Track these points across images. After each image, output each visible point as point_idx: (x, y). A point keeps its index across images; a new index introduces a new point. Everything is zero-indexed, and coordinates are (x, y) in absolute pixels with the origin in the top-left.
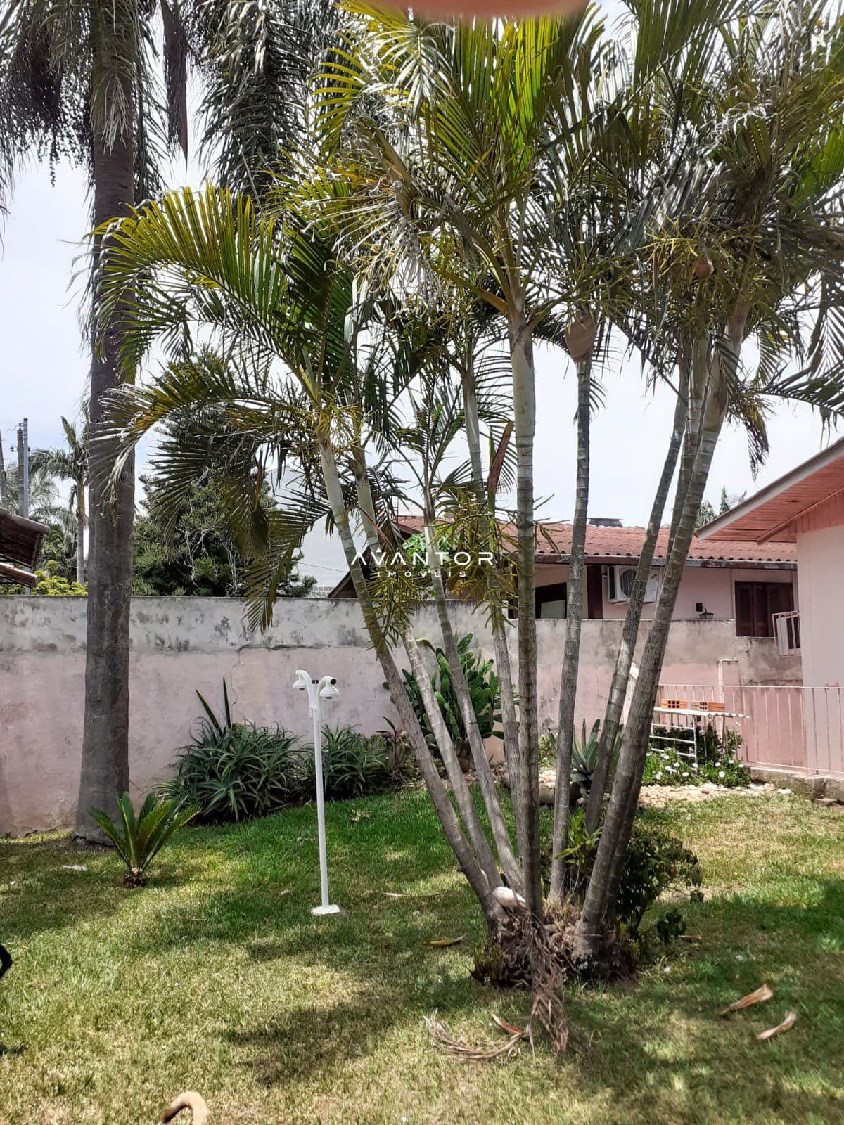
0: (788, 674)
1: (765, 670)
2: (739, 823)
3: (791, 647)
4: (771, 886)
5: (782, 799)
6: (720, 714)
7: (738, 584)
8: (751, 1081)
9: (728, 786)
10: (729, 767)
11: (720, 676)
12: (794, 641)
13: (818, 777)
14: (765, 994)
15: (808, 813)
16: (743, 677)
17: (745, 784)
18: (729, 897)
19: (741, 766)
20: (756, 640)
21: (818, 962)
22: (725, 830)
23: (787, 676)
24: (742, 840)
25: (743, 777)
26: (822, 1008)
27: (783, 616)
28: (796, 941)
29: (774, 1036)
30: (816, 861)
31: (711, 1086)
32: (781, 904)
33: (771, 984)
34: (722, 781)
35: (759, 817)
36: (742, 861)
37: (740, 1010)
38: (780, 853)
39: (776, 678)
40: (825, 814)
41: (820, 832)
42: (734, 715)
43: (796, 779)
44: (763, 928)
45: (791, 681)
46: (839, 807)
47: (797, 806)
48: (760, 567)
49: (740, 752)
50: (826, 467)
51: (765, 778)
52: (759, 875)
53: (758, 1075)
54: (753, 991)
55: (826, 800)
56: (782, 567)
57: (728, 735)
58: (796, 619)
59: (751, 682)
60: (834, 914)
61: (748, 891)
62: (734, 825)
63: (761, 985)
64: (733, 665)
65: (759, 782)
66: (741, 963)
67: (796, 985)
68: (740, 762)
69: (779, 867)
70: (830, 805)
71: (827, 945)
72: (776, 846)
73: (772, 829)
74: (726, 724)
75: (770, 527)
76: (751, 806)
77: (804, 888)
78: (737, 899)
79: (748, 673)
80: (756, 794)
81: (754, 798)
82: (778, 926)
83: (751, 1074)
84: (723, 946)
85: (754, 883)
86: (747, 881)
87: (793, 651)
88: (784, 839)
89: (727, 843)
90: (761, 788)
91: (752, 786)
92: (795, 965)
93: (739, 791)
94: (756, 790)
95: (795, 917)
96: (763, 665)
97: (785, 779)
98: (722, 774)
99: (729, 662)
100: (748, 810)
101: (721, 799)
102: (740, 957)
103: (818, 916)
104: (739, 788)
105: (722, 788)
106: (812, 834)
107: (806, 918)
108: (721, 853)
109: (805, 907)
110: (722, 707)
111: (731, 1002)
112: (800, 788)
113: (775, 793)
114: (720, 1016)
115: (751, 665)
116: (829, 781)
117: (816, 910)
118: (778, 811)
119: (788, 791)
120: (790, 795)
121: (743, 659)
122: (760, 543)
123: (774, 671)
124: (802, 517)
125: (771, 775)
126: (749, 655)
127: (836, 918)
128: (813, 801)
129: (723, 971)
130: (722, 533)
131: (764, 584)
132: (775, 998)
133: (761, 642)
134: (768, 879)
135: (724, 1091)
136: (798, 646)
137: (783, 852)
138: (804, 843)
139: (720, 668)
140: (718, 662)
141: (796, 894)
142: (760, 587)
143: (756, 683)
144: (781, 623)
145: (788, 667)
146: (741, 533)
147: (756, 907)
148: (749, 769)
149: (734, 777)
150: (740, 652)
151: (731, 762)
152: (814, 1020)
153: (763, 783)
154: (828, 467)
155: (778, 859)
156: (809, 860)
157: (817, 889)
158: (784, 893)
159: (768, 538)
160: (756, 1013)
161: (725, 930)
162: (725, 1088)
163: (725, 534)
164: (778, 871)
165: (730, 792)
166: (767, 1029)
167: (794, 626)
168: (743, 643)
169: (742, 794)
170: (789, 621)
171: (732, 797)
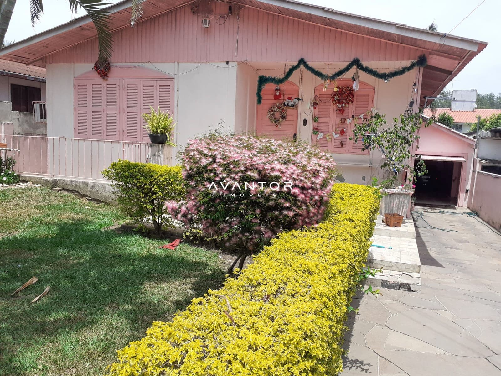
0: (38, 131)
1: (27, 129)
2: (14, 202)
3: (41, 118)
4: (33, 230)
5: (36, 189)
6: (4, 149)
7: (12, 85)
8: (30, 323)
9: (8, 184)
10: (9, 175)
11: (3, 130)
12: (43, 115)
13: (54, 178)
14: (35, 280)
15: (49, 195)
16: (15, 131)
17: (17, 183)
18: (11, 238)
19: (15, 174)
20: (23, 113)
21: (58, 260)
22: (7, 205)
23: (38, 132)
24: (16, 210)
25: (17, 179)
26: (61, 281)
27: (38, 103)
28: (48, 253)
29: (40, 299)
30: (54, 216)
31: (8, 332)
32: (38, 237)
33: (36, 275)
34: (5, 182)
35: (25, 198)
36: (17, 220)
37: (21, 291)
38: (36, 214)
39: (32, 133)
40: (57, 195)
41: (56, 203)
42: (12, 149)
43: (44, 180)
44: (30, 250)
45: (40, 134)
46: (63, 191)
47: (44, 192)
48: (25, 78)
49: (15, 168)
50: (63, 33)
51: (28, 179)
52: (26, 226)
53: (33, 319)
54: (27, 280)
55: (58, 188)
56: (36, 80)
57: (7, 159)
58: (45, 105)
59: (19, 134)
60: (64, 238)
61: (21, 233)
62: (11, 203)
63: (32, 277)
64: (10, 125)
65: (24, 181)
66: (20, 268)
67: (48, 273)
68: (15, 172)
69: (36, 220)
70: (59, 190)
71: (62, 253)
72: (34, 211)
73: (32, 203)
74: (7, 154)
75: (33, 57)
76: (20, 193)
77: (49, 229)
78: (16, 238)
79: (18, 129)
80: (23, 187)
81: (22, 189)
82: (38, 248)
83: (29, 320)
84: (10, 262)
85: (24, 229)
86: (20, 228)
87: (42, 120)
88: (38, 207)
89: (8, 212)
90: (25, 184)
91: (21, 184)
92: (47, 264)
93: (15, 187)
94: (23, 185)
95: (46, 243)
96: (26, 126)
97: (38, 180)
98: (5, 179)
99: (8, 124)
100: (19, 195)
101: (5, 191)
102: (19, 266)
103: (57, 240)
104: (14, 185)
105: (5, 185)
106: (52, 204)
107: (51, 242)
108: (6, 217)
109: (50, 237)
110: (5, 146)
111: (16, 288)
112: (45, 183)
113: (33, 186)
114: (11, 296)
115: (20, 126)
116: (59, 180)
117: (56, 237)
118: (34, 195)
119: (39, 185)
120: (40, 187)
121: (16, 123)
122: (27, 65)
123: (32, 130)
124: (49, 56)
125: (30, 178)
126: (19, 120)
127: (65, 240)
128: (51, 189)
129: (11, 274)
130: (6, 56)
131: (26, 87)
132: (39, 281)
133: (26, 115)
134: (30, 226)
135: (15, 332)
136: (45, 118)
137: (38, 213)
138: (48, 208)
139: (3, 126)
140: (2, 123)
141: (46, 232)
142: (24, 88)
143: (22, 135)
144: (37, 107)
145: (38, 128)
146: (16, 58)
147: (26, 240)
148: (19, 176)
149: (11, 179)
150: (14, 119)
151: (10, 172)
152: (58, 287)
153: (27, 182)
154: (64, 33)
155: (35, 217)
156: (51, 216)
157: (55, 228)
158: (40, 231)
159: (32, 63)
160: (30, 290)
161: (10, 254)
162: (16, 330)
163: (8, 57)
164: (36, 223)
165: (9, 187)
166: (36, 297)
167: (43, 108)
168: (16, 114)
169: (16, 187)
170: (41, 106)
171: (10, 189)
